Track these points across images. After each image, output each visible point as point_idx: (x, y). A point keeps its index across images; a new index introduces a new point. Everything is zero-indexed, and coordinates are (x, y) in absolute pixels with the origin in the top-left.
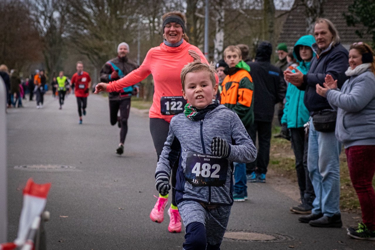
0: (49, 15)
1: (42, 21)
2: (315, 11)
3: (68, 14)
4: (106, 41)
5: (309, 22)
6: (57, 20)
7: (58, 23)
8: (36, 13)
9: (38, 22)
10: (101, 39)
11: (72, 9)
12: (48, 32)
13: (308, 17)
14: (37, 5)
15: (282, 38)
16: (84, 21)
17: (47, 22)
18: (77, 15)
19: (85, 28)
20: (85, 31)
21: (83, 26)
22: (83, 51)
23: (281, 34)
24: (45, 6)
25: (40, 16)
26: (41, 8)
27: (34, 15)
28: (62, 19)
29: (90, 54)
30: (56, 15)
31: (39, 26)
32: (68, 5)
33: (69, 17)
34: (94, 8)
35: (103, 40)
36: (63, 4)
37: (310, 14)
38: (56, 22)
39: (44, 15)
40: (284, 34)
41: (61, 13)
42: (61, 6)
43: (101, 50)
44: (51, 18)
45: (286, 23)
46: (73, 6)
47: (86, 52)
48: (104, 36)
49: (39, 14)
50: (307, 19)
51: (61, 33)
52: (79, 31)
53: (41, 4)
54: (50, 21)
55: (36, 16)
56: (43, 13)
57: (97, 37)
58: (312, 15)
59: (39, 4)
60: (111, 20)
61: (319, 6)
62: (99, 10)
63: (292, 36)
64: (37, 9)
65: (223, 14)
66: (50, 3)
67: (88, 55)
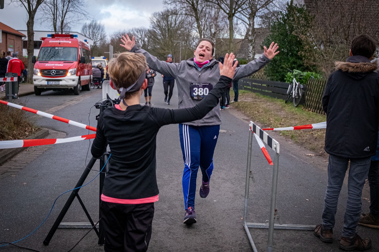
0: (143, 39)
1: (140, 42)
2: (252, 41)
3: (151, 39)
4: (167, 51)
5: (250, 45)
6: (146, 41)
7: (147, 43)
8: (137, 38)
9: (139, 42)
10: (165, 50)
11: (153, 37)
12: (142, 46)
13: (249, 43)
14: (138, 35)
15: (240, 51)
16: (158, 42)
17: (142, 42)
18: (155, 40)
19: (158, 45)
20: (158, 46)
21: (157, 44)
22: (158, 55)
23: (239, 49)
24: (141, 35)
25: (139, 40)
26: (140, 37)
27: (137, 39)
28: (148, 41)
29: (160, 56)
30: (146, 39)
31: (139, 44)
32: (151, 35)
33: (151, 40)
34: (162, 37)
35: (166, 50)
36: (149, 35)
37: (250, 42)
38: (146, 42)
39: (141, 39)
40: (240, 49)
41: (148, 39)
42: (148, 36)
43: (165, 54)
44: (144, 41)
45: (241, 45)
46: (153, 36)
47: (159, 55)
48: (166, 49)
49: (139, 39)
50: (249, 44)
51: (148, 47)
52: (156, 46)
53: (140, 35)
54: (143, 42)
55: (138, 40)
56: (140, 38)
57: (163, 49)
58: (251, 42)
59: (139, 35)
60: (169, 42)
61: (254, 39)
62: (164, 38)
63: (244, 50)
64: (138, 37)
65: (215, 41)
66: (144, 34)
67: (159, 56)
